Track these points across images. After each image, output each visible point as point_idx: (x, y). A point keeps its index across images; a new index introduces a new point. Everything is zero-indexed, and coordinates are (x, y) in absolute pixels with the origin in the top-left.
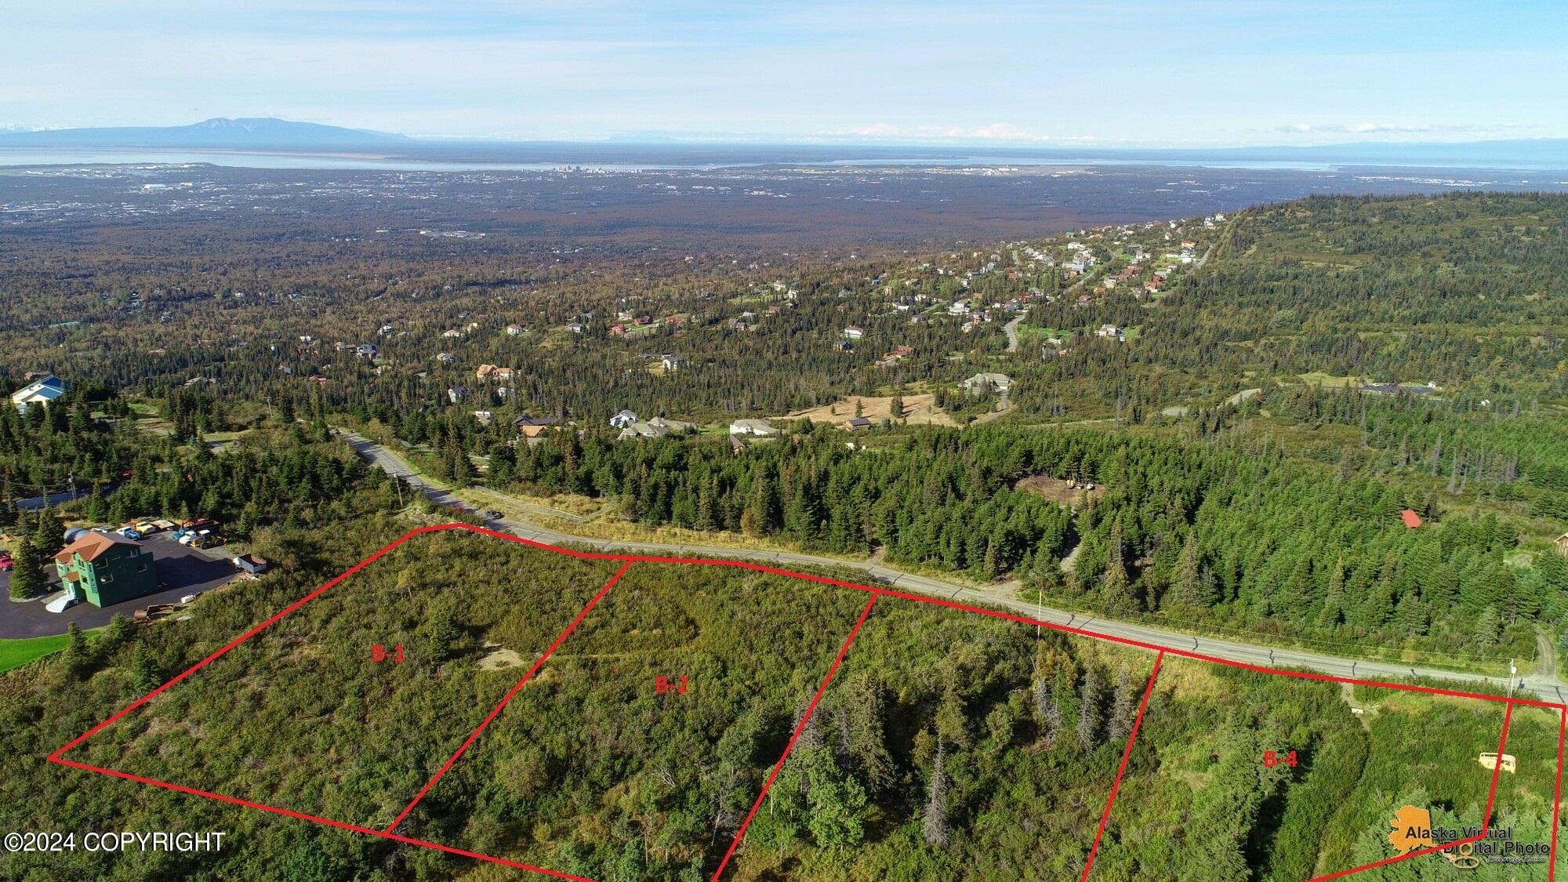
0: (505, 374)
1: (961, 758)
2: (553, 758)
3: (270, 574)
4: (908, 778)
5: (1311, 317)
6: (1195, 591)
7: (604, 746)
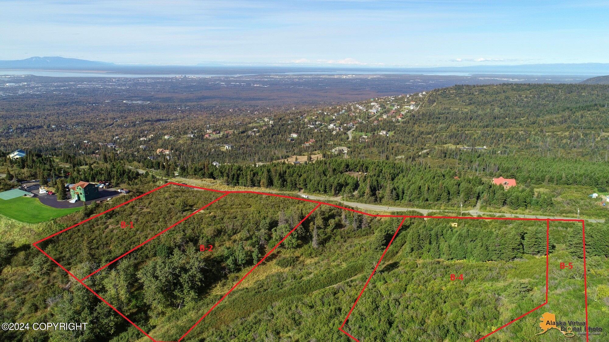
0: (167, 152)
1: (322, 230)
3: (130, 193)
4: (308, 234)
5: (451, 126)
6: (391, 197)
7: (231, 227)
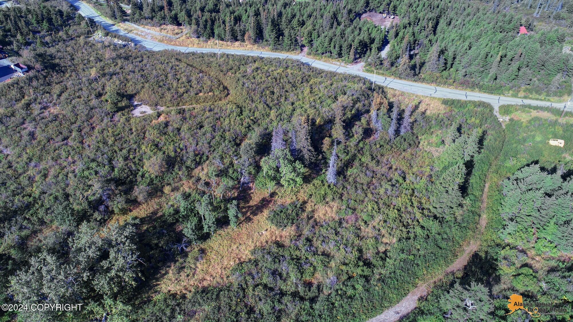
1: (342, 146)
2: (169, 157)
3: (30, 73)
4: (320, 157)
